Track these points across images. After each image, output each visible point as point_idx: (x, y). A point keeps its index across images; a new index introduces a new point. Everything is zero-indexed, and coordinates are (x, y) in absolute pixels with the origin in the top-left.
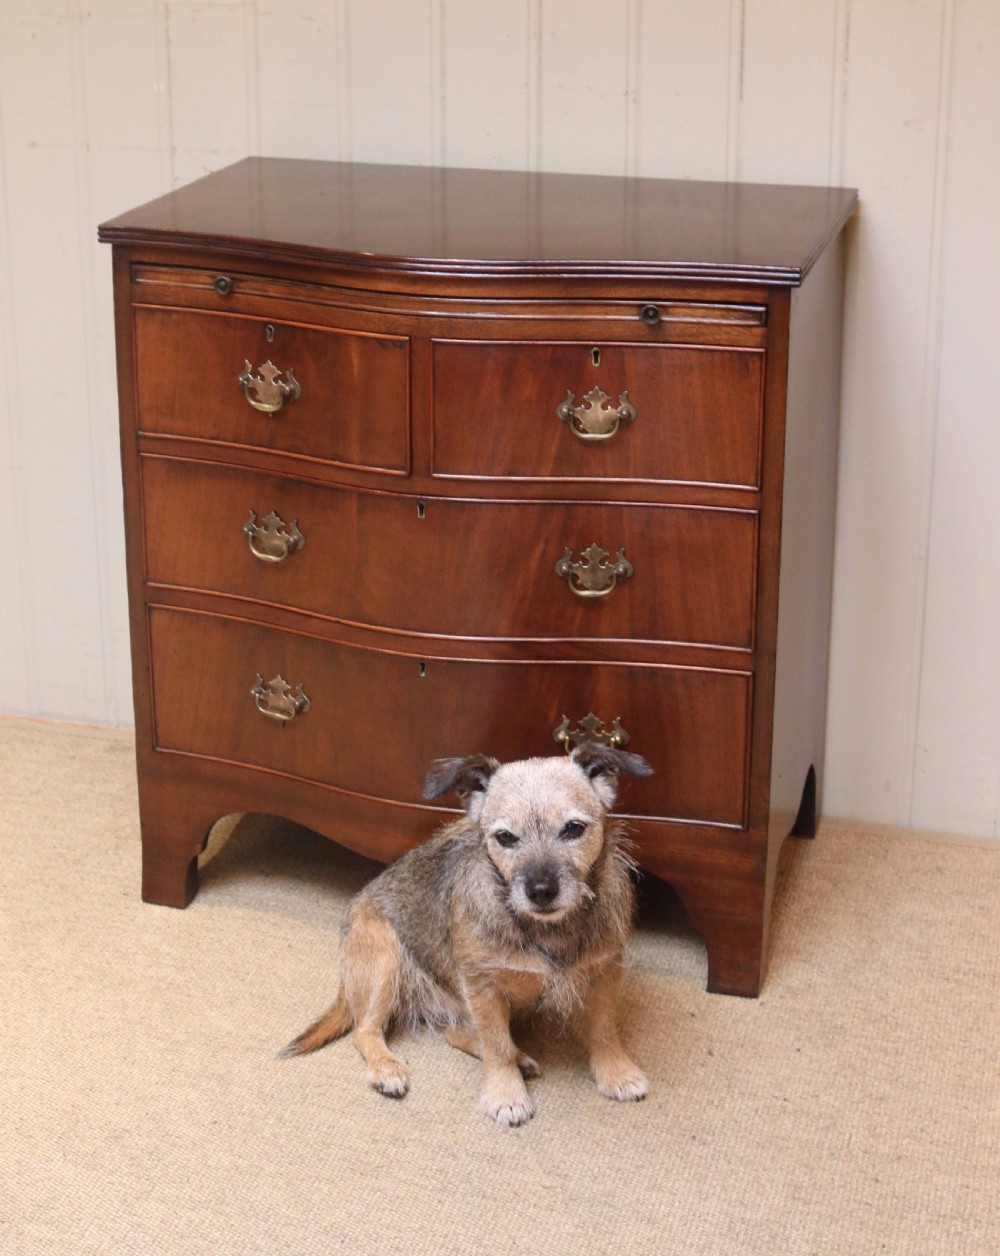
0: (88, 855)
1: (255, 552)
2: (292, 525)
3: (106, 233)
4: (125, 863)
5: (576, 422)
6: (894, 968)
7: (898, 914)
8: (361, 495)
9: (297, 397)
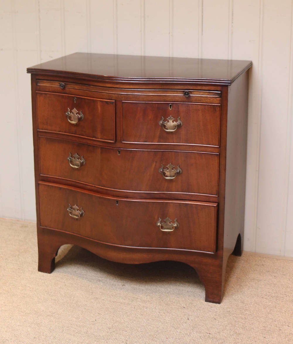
0: (10, 257)
1: (71, 165)
2: (82, 157)
3: (29, 70)
4: (20, 260)
5: (165, 126)
6: (247, 294)
7: (249, 278)
8: (101, 148)
9: (83, 119)
